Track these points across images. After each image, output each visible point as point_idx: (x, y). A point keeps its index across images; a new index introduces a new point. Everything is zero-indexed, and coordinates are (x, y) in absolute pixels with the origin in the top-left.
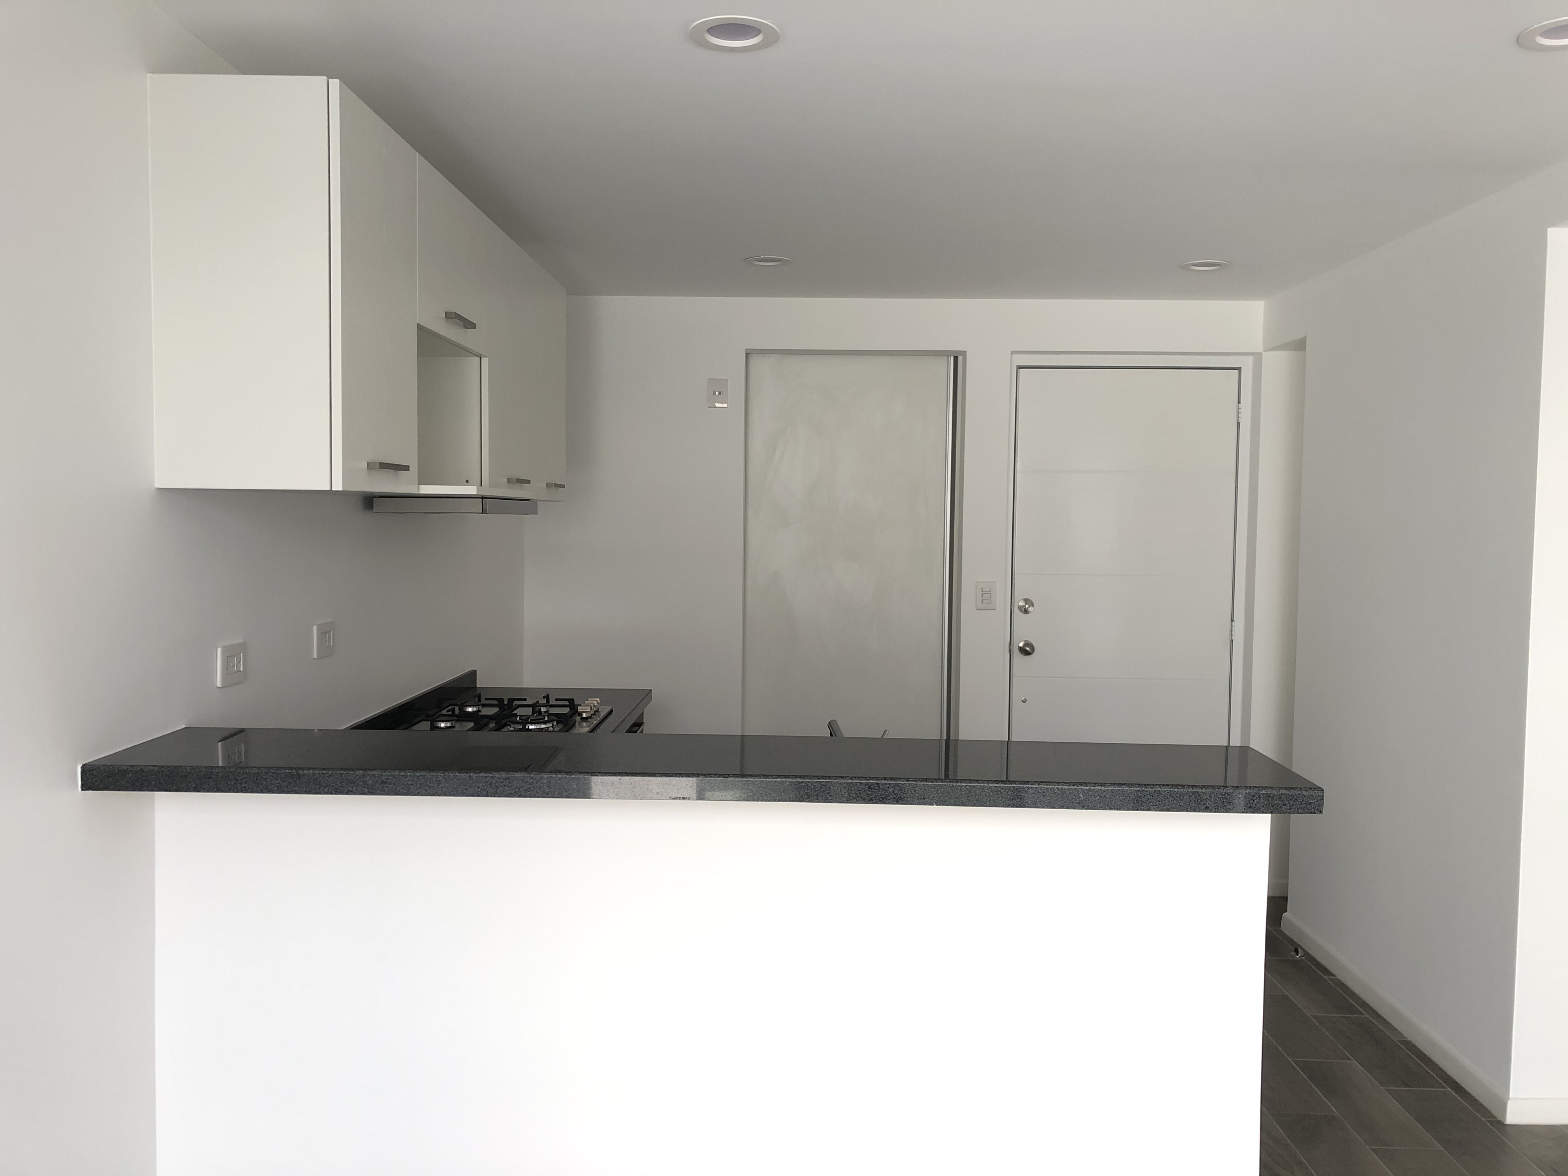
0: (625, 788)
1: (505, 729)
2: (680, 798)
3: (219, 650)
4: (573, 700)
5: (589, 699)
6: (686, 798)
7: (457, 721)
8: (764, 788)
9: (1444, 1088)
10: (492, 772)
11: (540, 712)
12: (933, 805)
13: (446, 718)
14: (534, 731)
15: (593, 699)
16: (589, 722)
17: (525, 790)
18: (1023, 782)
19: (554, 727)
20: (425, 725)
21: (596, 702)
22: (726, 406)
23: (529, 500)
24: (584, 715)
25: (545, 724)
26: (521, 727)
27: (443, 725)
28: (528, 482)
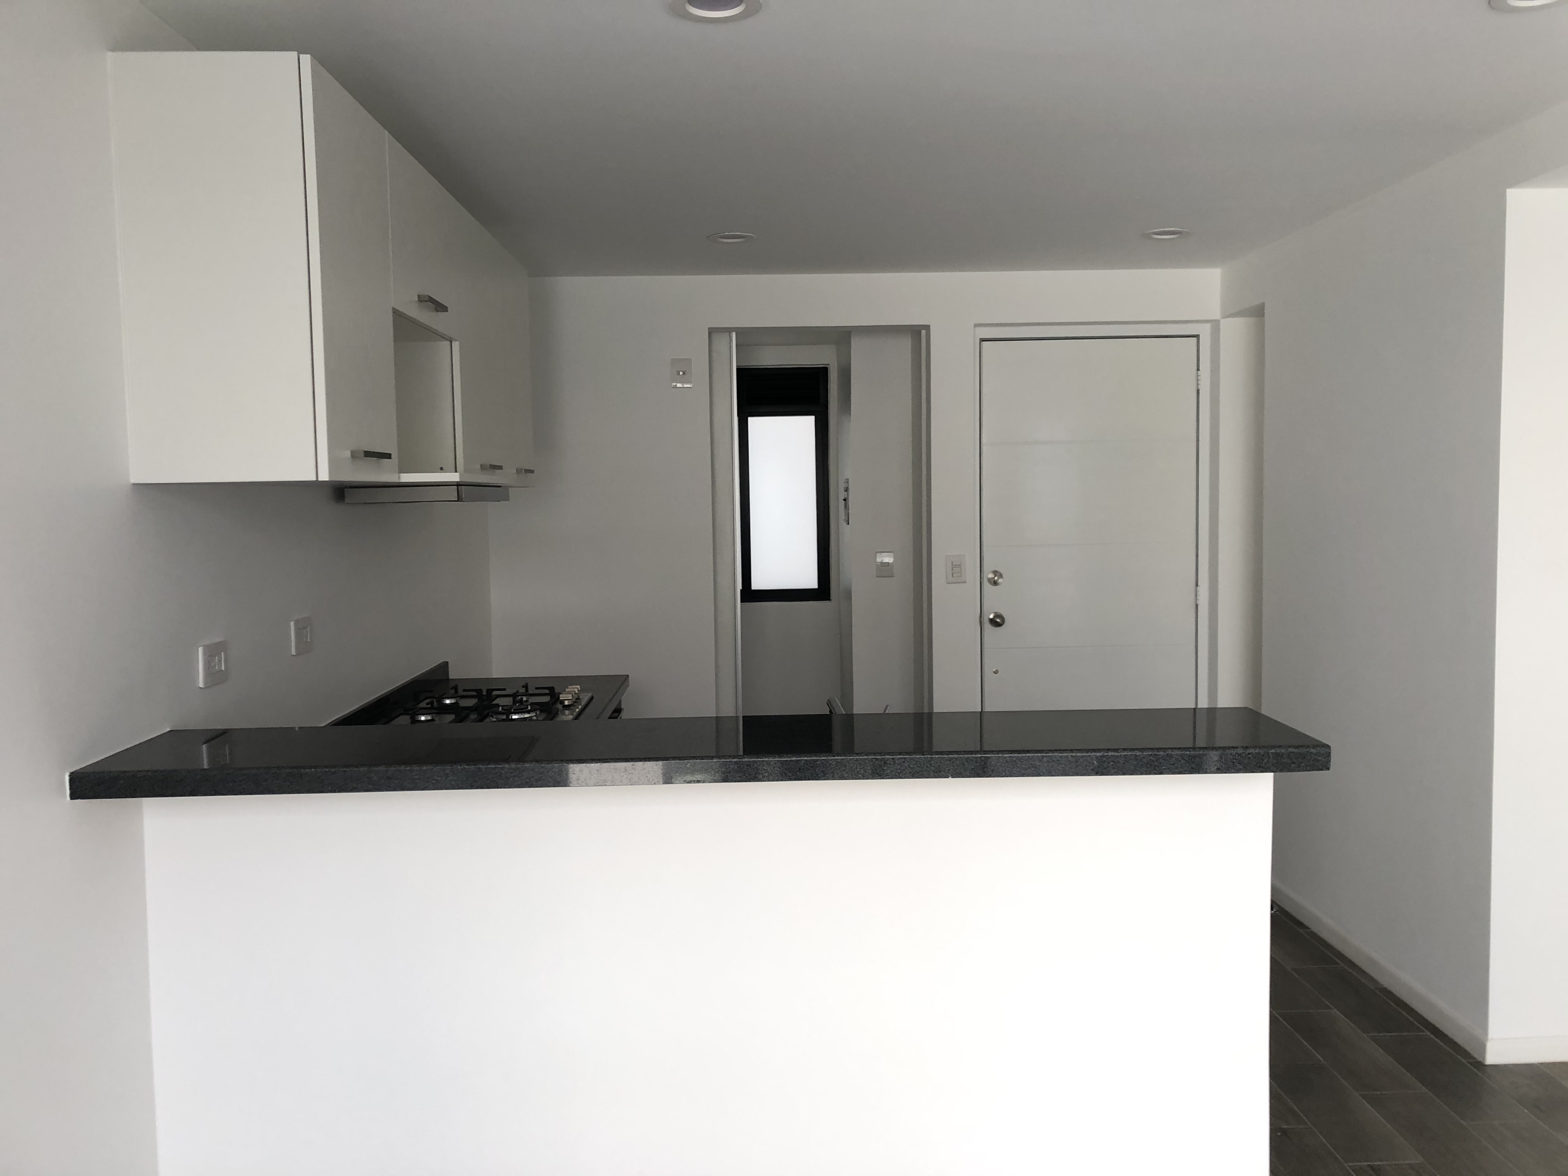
0: (639, 773)
1: (487, 720)
2: (694, 781)
3: (201, 650)
4: (553, 687)
5: (569, 687)
6: (701, 781)
7: (437, 713)
8: (779, 768)
9: (1424, 1032)
10: (501, 763)
11: (521, 701)
12: (948, 777)
13: (425, 711)
14: (518, 721)
15: (574, 686)
16: (571, 709)
17: (536, 780)
18: (1037, 750)
19: (537, 716)
20: (404, 720)
21: (576, 690)
22: (691, 386)
23: (500, 486)
24: (566, 703)
25: (529, 714)
26: (505, 717)
27: (423, 718)
28: (500, 468)
